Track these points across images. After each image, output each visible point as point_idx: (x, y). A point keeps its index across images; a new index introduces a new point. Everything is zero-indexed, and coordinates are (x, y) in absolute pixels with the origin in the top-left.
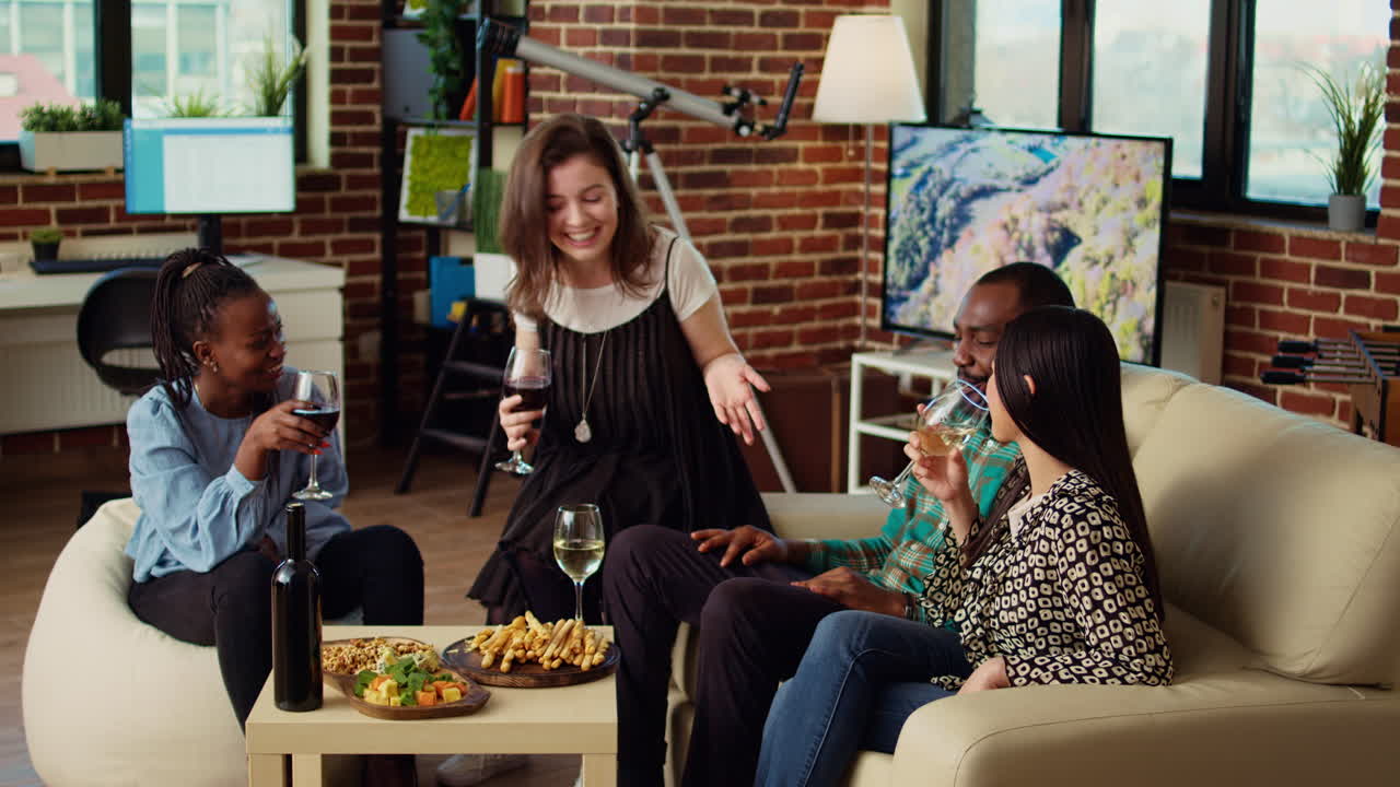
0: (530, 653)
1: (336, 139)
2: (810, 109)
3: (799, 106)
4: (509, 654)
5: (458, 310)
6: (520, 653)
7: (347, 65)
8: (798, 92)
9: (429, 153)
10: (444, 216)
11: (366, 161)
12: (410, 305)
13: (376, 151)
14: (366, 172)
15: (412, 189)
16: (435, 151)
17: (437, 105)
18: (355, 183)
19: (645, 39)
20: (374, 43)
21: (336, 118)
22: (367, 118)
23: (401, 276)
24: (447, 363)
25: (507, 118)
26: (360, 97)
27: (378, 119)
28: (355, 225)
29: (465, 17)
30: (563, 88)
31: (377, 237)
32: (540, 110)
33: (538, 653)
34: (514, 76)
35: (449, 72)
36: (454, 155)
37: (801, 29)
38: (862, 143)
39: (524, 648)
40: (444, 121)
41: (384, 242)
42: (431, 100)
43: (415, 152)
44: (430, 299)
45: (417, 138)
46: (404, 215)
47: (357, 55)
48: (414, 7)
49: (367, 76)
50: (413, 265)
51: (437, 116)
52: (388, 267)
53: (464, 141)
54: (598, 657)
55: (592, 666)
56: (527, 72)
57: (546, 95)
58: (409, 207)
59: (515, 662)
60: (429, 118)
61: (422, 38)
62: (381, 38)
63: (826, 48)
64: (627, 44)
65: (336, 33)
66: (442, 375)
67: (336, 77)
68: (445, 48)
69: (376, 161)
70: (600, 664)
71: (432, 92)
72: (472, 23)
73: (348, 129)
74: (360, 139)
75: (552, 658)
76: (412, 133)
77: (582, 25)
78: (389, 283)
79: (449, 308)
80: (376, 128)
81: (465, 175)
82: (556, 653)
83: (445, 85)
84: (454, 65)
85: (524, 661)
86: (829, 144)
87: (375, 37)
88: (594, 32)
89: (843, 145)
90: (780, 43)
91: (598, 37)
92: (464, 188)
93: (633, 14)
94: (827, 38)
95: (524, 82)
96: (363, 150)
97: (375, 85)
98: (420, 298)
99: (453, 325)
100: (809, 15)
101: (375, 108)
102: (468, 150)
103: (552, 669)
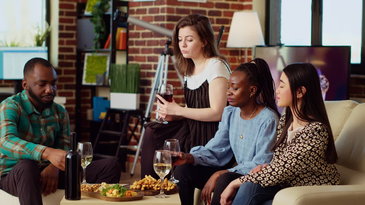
0: (150, 186)
1: (60, 57)
2: (225, 44)
3: (222, 43)
4: (144, 186)
5: (103, 115)
6: (147, 186)
7: (64, 31)
8: (221, 38)
9: (93, 61)
10: (98, 82)
11: (70, 65)
12: (86, 115)
13: (74, 61)
14: (70, 68)
15: (87, 74)
16: (95, 61)
17: (96, 44)
18: (66, 72)
19: (170, 19)
20: (74, 24)
21: (61, 50)
22: (71, 50)
23: (82, 105)
24: (101, 130)
25: (121, 47)
26: (69, 43)
27: (75, 50)
28: (67, 87)
29: (107, 13)
30: (141, 37)
31: (74, 91)
32: (132, 45)
33: (153, 185)
34: (124, 34)
35: (101, 33)
36: (101, 62)
37: (222, 17)
38: (243, 57)
39: (149, 184)
40: (99, 50)
41: (76, 93)
42: (94, 42)
43: (88, 61)
44: (93, 112)
45: (89, 57)
46: (84, 83)
47: (68, 28)
48: (88, 11)
49: (71, 36)
50: (86, 101)
51: (96, 48)
52: (78, 102)
53: (105, 57)
54: (172, 188)
55: (170, 190)
56: (128, 32)
57: (134, 39)
58: (86, 80)
59: (146, 188)
60: (93, 49)
61: (92, 21)
62: (76, 22)
63: (230, 24)
64: (164, 20)
65: (61, 20)
66: (98, 135)
67: (61, 35)
68: (99, 24)
69: (74, 65)
70: (173, 189)
71: (95, 39)
72: (109, 15)
73: (65, 54)
74: (69, 57)
75: (158, 187)
76: (87, 55)
77: (148, 15)
78: (78, 107)
79: (99, 114)
80: (74, 53)
81: (105, 68)
82: (159, 186)
83: (100, 37)
84: (103, 30)
85: (148, 188)
86: (232, 57)
87: (74, 22)
88: (152, 17)
89: (236, 57)
90: (215, 21)
91: (153, 19)
92: (105, 73)
93: (166, 10)
94: (231, 20)
95: (127, 36)
96: (69, 61)
97: (74, 39)
98: (89, 112)
99: (101, 120)
100: (225, 12)
101: (74, 47)
102: (106, 60)
103: (158, 190)
